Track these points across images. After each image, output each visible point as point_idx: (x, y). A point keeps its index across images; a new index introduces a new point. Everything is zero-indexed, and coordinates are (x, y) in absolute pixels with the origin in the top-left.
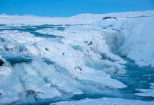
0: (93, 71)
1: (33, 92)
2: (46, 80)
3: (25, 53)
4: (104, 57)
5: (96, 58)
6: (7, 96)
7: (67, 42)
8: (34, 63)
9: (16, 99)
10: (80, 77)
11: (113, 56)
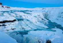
0: (40, 23)
1: (24, 28)
2: (27, 25)
3: (22, 18)
4: (42, 19)
5: (40, 19)
6: (17, 29)
7: (33, 15)
8: (24, 21)
9: (19, 30)
10: (36, 25)
11: (45, 19)
